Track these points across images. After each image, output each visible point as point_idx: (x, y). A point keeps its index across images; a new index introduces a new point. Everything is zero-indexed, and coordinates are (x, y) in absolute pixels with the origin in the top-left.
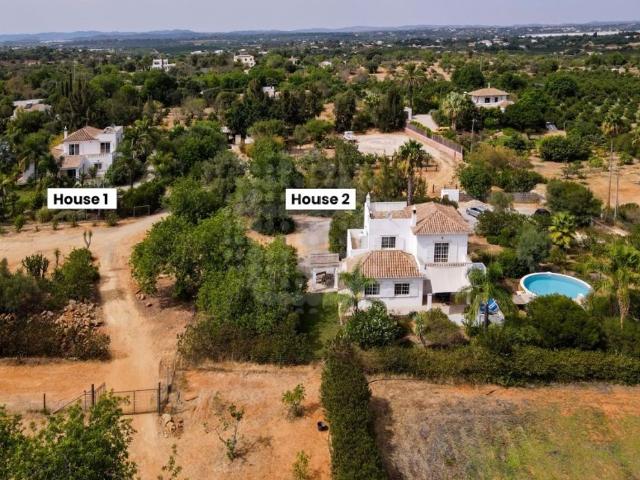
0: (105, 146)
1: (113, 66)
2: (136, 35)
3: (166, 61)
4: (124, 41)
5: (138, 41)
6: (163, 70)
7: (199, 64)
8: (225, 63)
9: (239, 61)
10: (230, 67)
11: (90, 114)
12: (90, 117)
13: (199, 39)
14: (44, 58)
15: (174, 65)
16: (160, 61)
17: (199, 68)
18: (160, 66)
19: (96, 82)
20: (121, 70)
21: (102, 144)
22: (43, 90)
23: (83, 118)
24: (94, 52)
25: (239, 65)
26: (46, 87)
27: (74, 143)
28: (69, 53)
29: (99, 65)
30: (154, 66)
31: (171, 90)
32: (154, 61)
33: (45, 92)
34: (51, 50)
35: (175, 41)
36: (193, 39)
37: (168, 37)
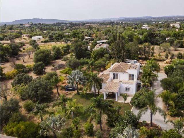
0: (131, 76)
1: (130, 27)
2: (136, 18)
3: (147, 26)
4: (132, 20)
5: (136, 20)
6: (146, 29)
7: (158, 27)
8: (169, 27)
9: (174, 26)
10: (171, 28)
11: (123, 53)
12: (123, 54)
13: (154, 19)
14: (111, 25)
15: (150, 27)
16: (145, 26)
17: (158, 29)
18: (145, 27)
19: (125, 34)
20: (132, 29)
21: (130, 75)
22: (107, 37)
23: (120, 54)
24: (124, 23)
25: (173, 27)
26: (108, 36)
27: (115, 73)
28: (118, 23)
29: (126, 27)
30: (143, 27)
31: (153, 38)
32: (143, 26)
33: (108, 37)
34: (113, 23)
35: (146, 19)
36: (152, 19)
37: (144, 18)
